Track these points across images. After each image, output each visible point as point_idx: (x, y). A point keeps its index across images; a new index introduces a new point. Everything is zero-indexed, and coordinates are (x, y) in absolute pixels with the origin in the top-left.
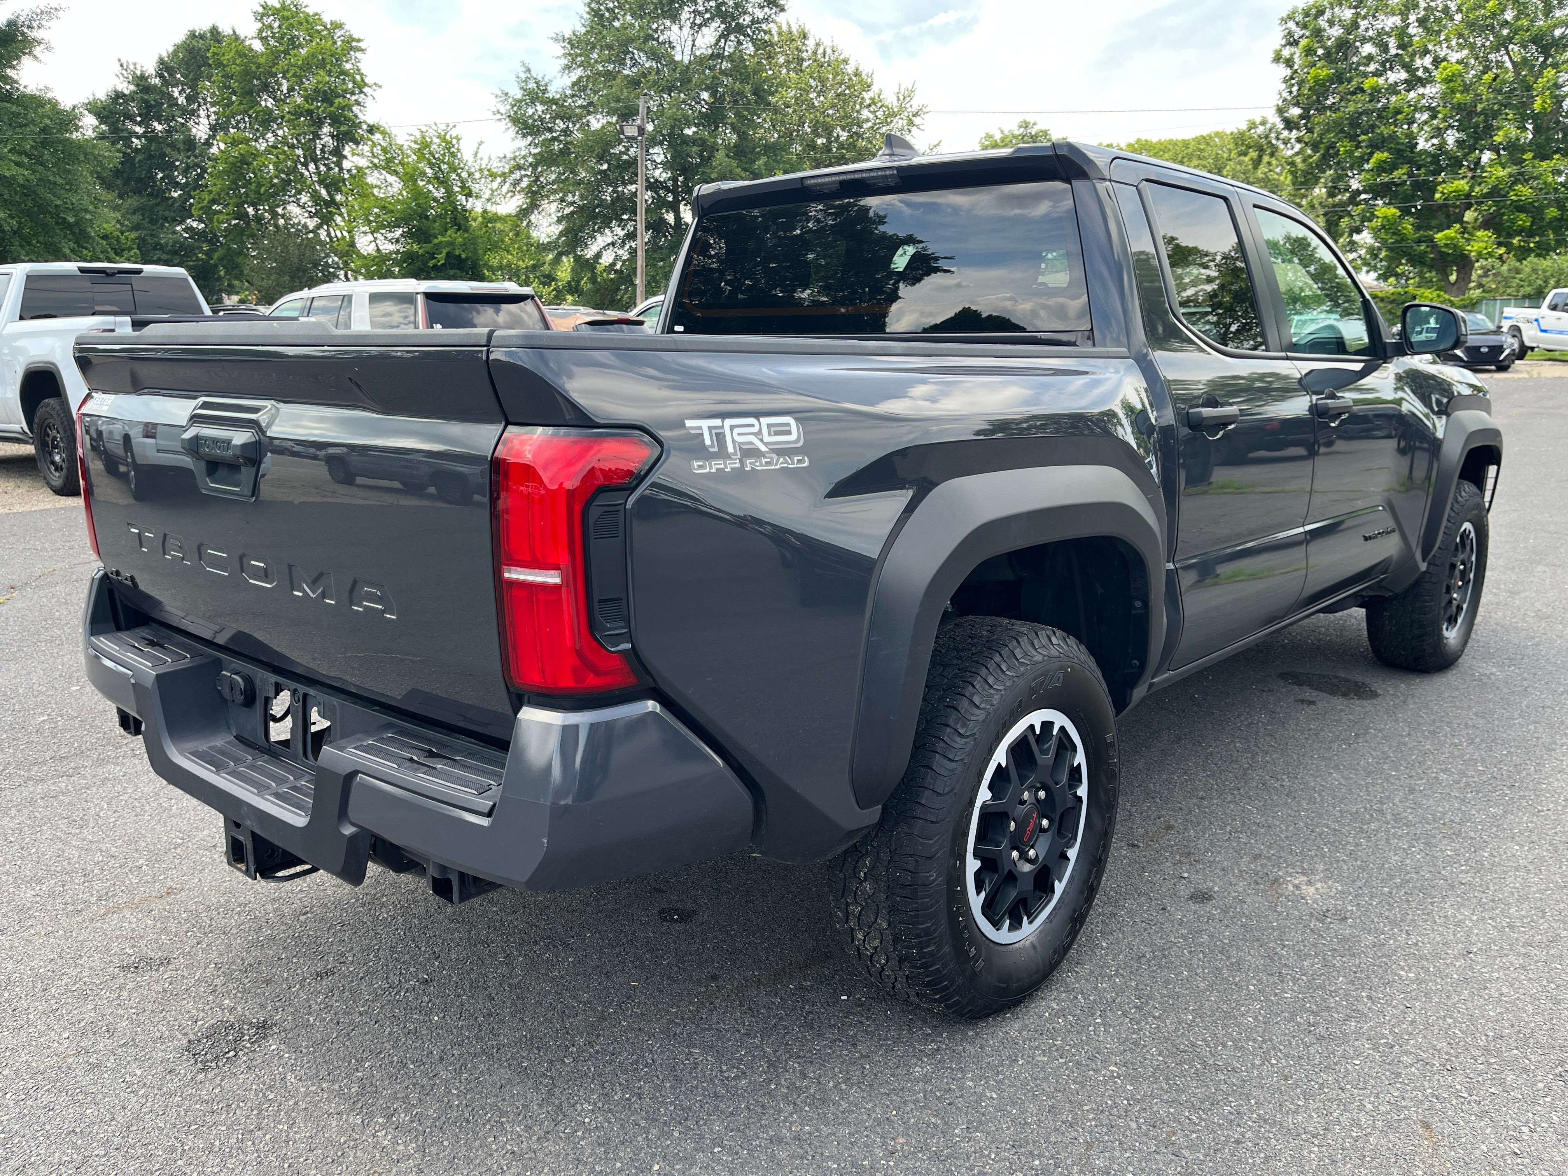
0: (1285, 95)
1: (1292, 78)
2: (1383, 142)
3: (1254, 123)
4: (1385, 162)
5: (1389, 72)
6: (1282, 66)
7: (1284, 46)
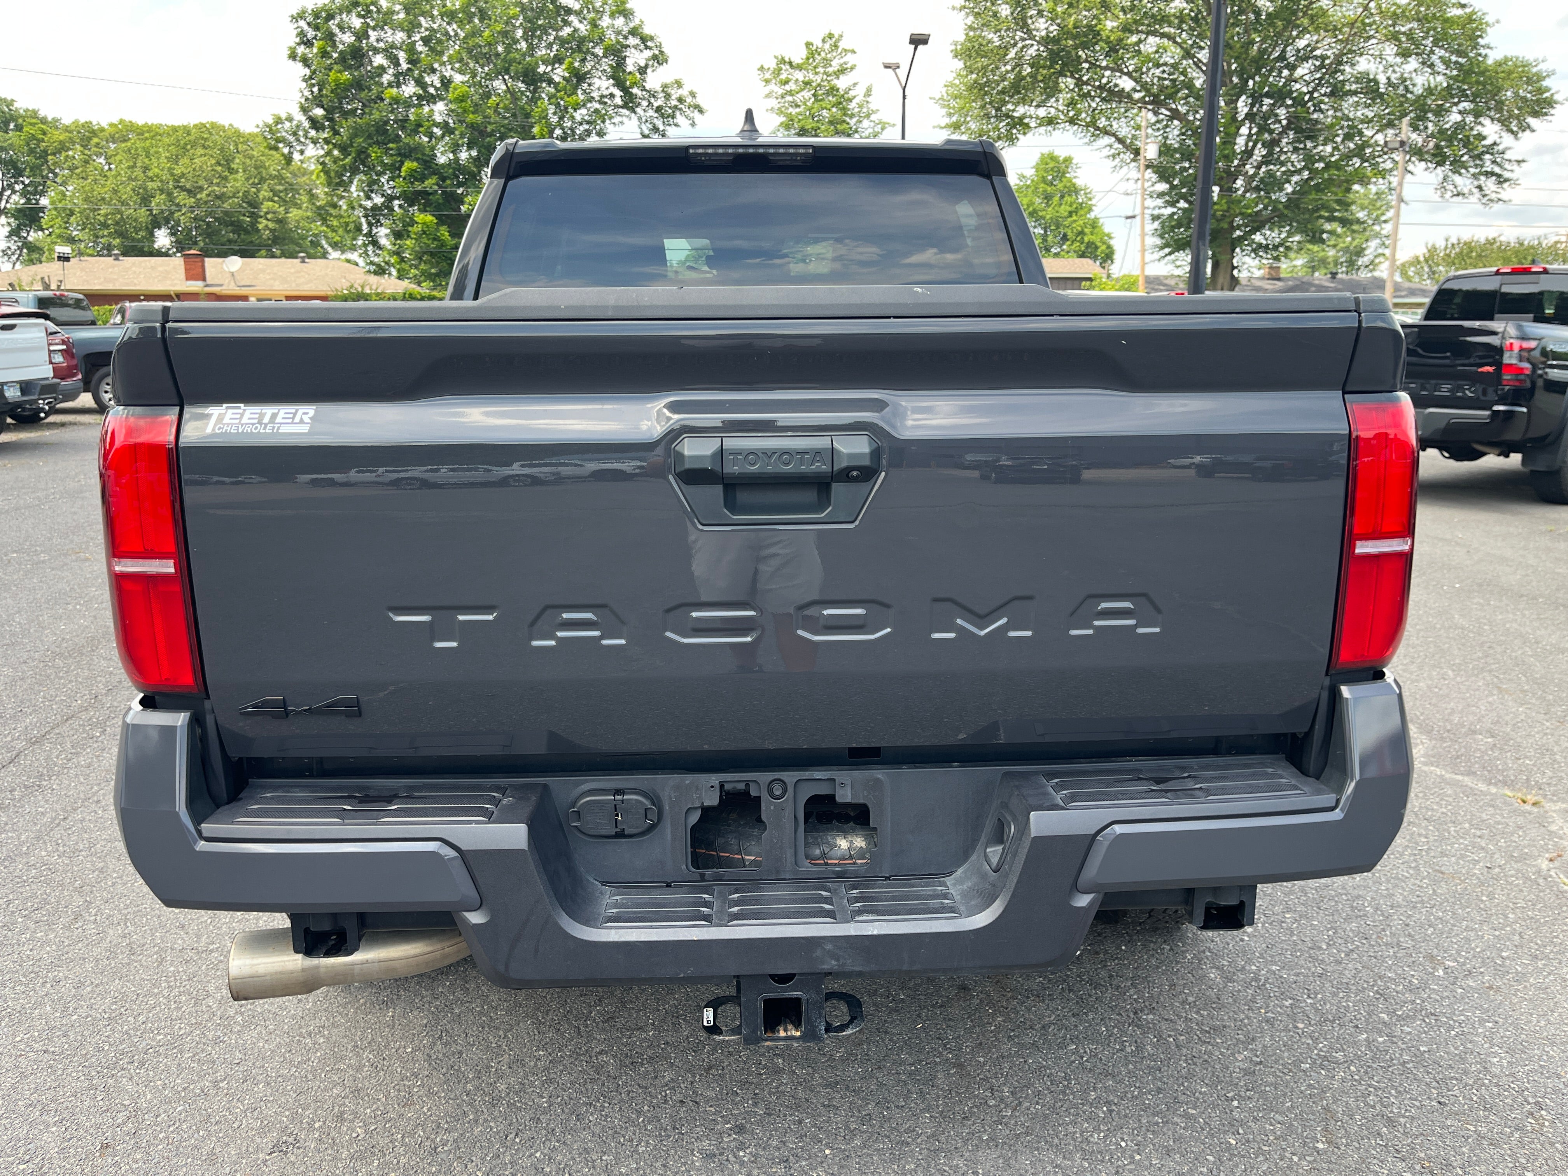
0: (307, 93)
1: (311, 78)
2: (410, 152)
3: (280, 118)
4: (415, 171)
5: (403, 86)
6: (300, 65)
7: (298, 44)
